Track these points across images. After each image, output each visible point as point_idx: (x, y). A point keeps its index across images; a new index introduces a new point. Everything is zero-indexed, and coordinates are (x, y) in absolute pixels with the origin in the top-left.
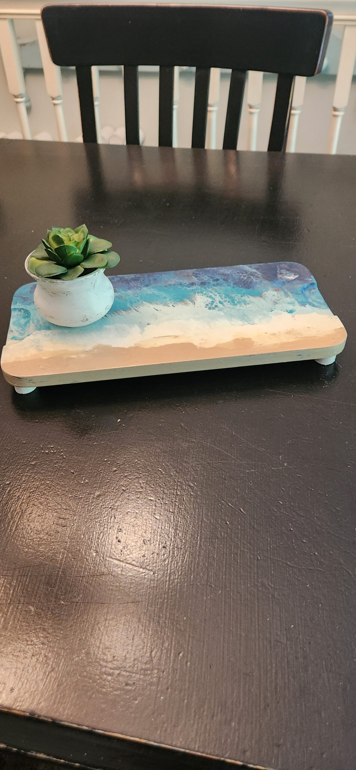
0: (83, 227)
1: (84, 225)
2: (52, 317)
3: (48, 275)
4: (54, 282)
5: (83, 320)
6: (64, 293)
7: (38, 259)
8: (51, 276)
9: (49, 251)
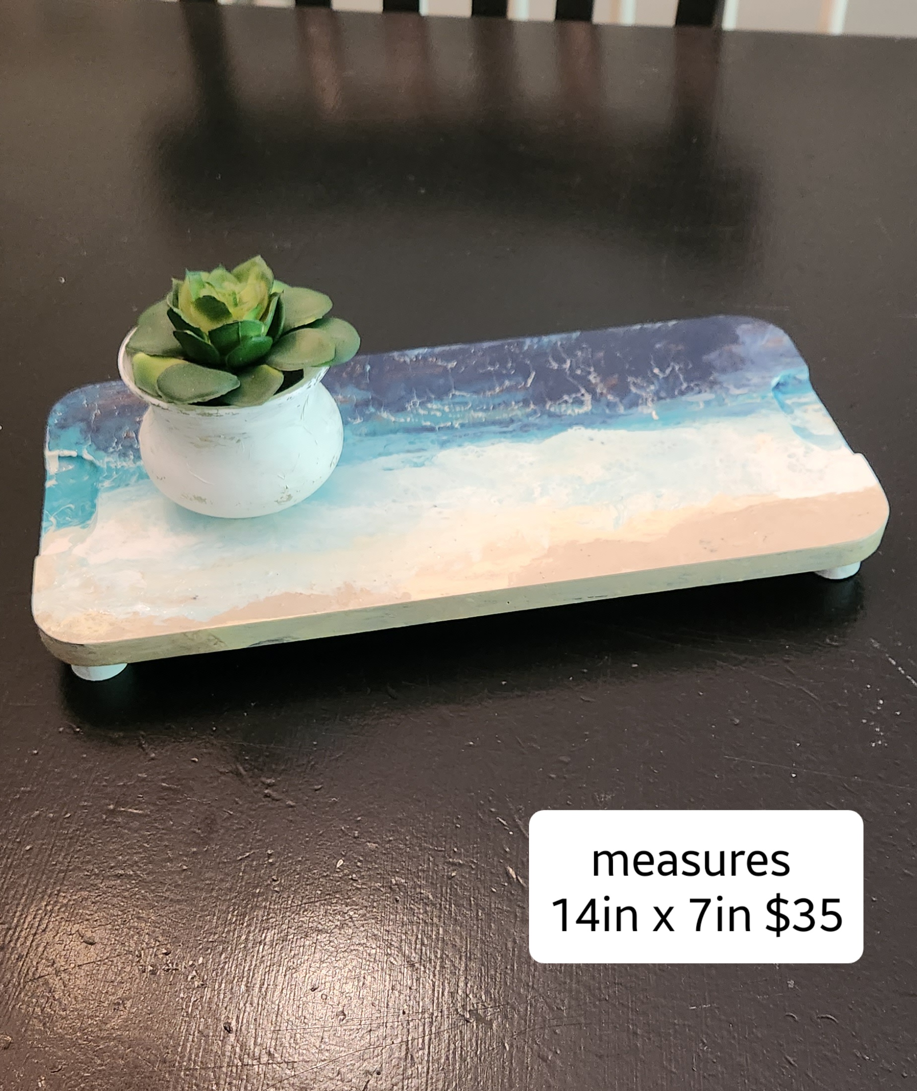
0: (255, 264)
1: (258, 259)
2: (200, 499)
3: (199, 397)
4: (210, 415)
5: (279, 500)
6: (232, 438)
7: (154, 356)
8: (207, 399)
9: (190, 335)
